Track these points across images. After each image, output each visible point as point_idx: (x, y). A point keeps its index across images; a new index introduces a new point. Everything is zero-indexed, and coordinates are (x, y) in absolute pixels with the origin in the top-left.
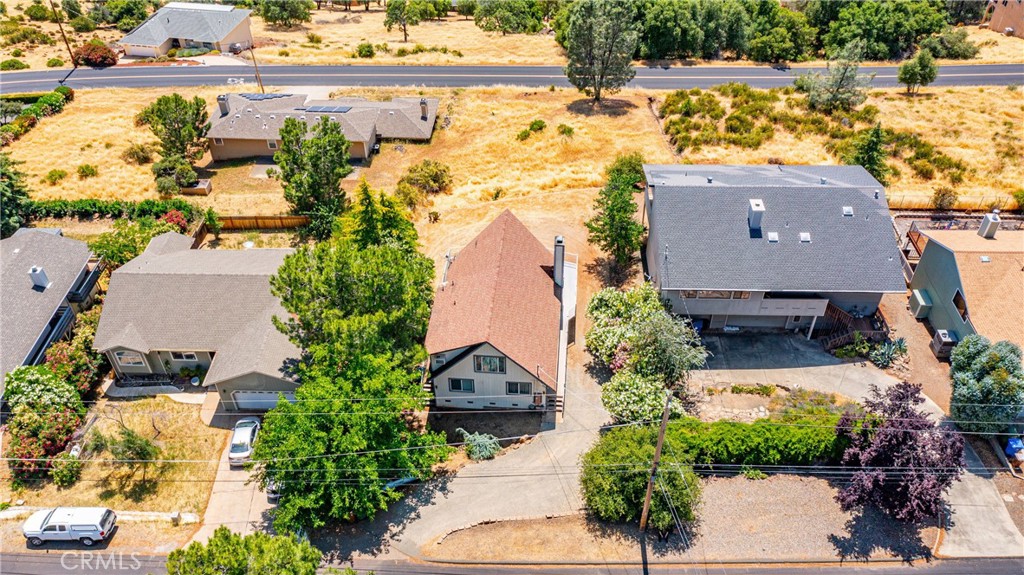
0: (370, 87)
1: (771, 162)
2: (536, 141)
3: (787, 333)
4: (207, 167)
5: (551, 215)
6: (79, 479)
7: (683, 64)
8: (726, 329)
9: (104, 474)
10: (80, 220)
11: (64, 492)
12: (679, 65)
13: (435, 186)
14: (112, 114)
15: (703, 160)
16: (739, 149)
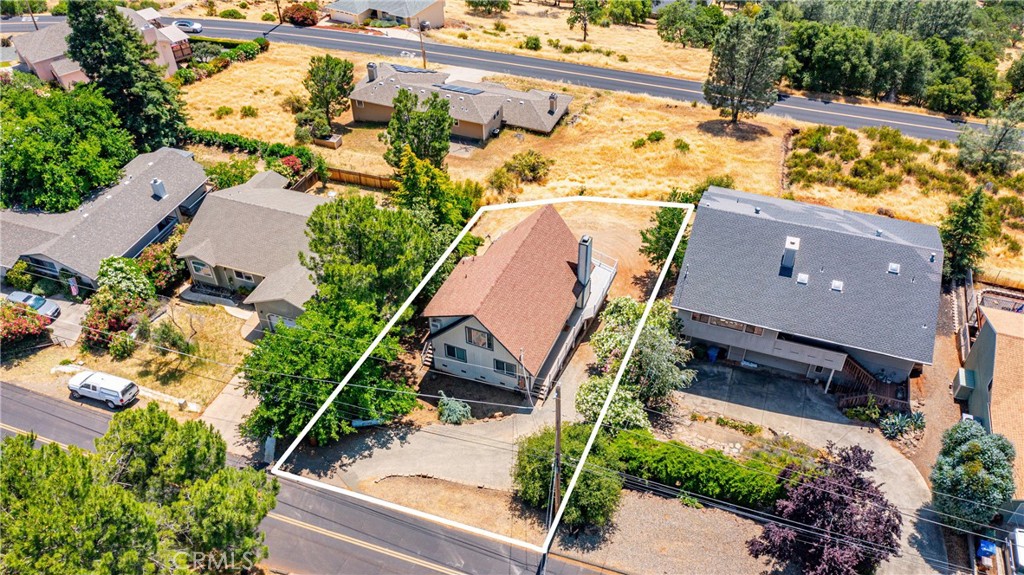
0: (521, 77)
1: (880, 212)
2: (650, 151)
3: (805, 382)
4: (346, 125)
5: (623, 222)
6: (129, 355)
7: (847, 101)
8: (743, 363)
9: (149, 357)
10: (224, 151)
11: (115, 363)
12: (842, 101)
13: (530, 175)
14: (291, 67)
15: (808, 198)
16: (854, 193)
